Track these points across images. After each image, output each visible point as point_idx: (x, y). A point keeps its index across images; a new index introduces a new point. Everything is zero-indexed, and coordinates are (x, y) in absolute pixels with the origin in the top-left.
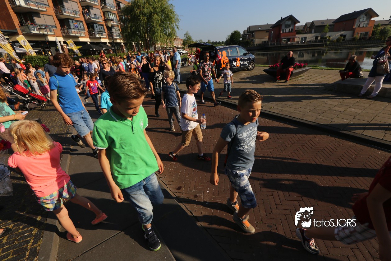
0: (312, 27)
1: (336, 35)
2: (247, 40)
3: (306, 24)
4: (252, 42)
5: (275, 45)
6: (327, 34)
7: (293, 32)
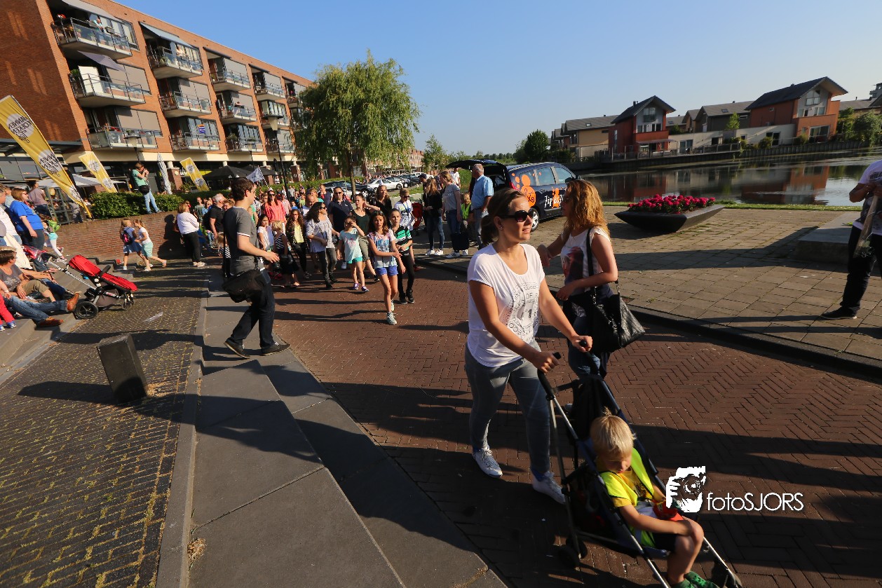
0: (701, 120)
1: (758, 134)
3: (688, 114)
4: (574, 153)
6: (736, 132)
7: (661, 129)
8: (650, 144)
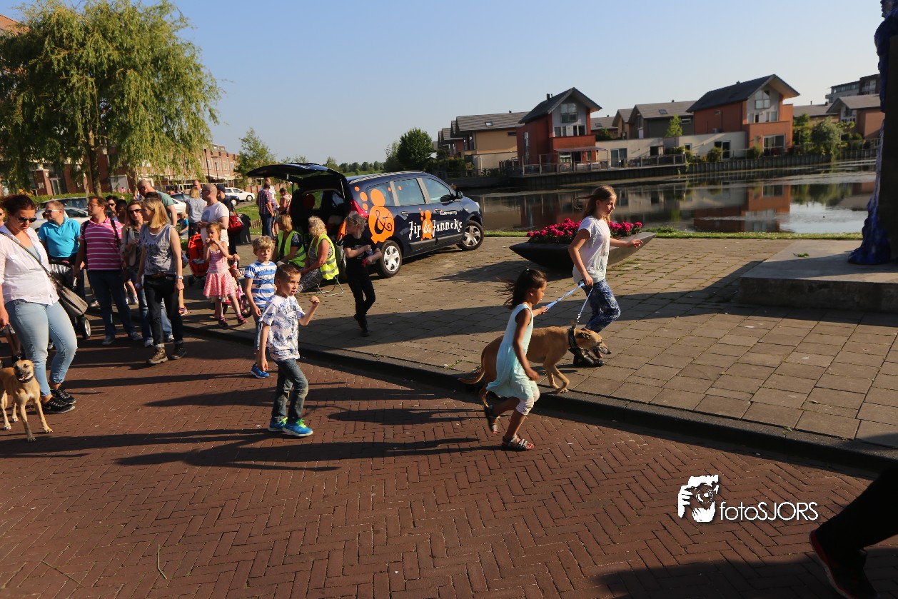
0: (635, 121)
1: (705, 143)
3: (618, 114)
4: (470, 163)
5: (541, 173)
6: (678, 140)
7: (586, 134)
8: (573, 154)
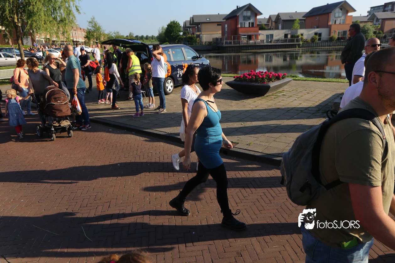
0: (278, 21)
1: (310, 33)
2: (190, 36)
3: (270, 17)
4: (199, 38)
5: (232, 45)
6: (298, 31)
7: (254, 26)
8: (248, 36)
